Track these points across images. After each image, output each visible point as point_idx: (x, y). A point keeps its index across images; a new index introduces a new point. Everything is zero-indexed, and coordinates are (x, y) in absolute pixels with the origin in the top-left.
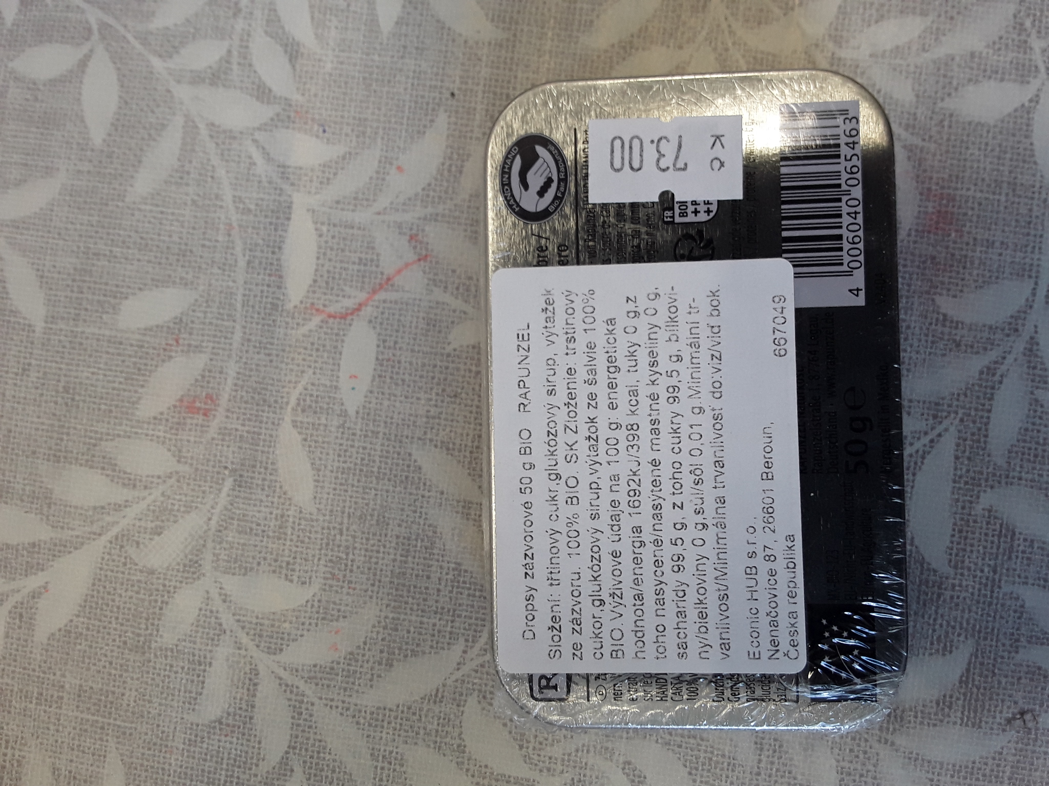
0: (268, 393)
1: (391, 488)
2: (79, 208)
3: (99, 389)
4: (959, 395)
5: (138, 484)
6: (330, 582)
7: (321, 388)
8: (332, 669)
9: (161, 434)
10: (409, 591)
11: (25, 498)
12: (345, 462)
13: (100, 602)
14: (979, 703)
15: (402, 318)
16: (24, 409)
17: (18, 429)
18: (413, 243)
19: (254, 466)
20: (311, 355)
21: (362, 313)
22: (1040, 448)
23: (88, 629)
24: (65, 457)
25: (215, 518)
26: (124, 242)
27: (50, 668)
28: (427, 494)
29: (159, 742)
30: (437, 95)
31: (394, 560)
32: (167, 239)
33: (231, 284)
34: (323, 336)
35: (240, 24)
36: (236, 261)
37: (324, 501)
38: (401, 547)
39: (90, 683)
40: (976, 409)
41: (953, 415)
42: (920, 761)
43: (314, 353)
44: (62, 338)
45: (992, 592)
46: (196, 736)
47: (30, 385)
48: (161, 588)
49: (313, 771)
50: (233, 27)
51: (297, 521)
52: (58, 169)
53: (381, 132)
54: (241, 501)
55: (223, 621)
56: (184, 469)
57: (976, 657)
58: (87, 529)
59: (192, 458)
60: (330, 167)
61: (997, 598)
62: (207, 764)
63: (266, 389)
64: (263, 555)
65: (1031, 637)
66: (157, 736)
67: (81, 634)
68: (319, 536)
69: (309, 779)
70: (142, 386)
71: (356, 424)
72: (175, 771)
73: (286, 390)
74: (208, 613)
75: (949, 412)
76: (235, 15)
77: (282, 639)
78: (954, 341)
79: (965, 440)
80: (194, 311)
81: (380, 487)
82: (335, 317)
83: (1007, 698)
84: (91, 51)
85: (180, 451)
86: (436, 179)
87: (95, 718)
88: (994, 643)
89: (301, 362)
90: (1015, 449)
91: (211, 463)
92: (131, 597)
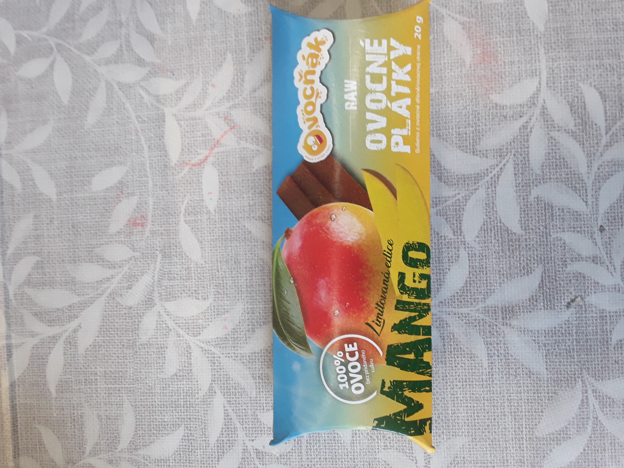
0: (170, 209)
1: (238, 244)
2: (63, 137)
3: (89, 223)
4: (510, 143)
5: (116, 266)
6: (217, 296)
7: (195, 202)
8: (226, 338)
9: (123, 239)
10: (256, 293)
11: (63, 284)
12: (214, 236)
13: (108, 327)
14: (552, 296)
15: (228, 160)
16: (54, 241)
17: (54, 251)
18: (227, 121)
19: (170, 246)
20: (187, 187)
21: (208, 161)
22: (558, 161)
23: (104, 342)
24: (79, 260)
25: (156, 275)
26: (87, 149)
27: (89, 366)
28: (256, 244)
29: (148, 391)
30: (225, 45)
31: (247, 279)
32: (108, 143)
33: (143, 159)
34: (191, 176)
35: (124, 31)
36: (143, 147)
37: (207, 257)
38: (248, 272)
39: (110, 369)
40: (521, 148)
41: (509, 154)
42: (526, 332)
43: (189, 185)
44: (67, 202)
45: (547, 238)
46: (166, 385)
47: (55, 228)
48: (136, 315)
49: (226, 391)
50: (120, 33)
51: (196, 269)
52: (49, 120)
53: (201, 69)
54: (167, 264)
55: (169, 325)
56: (137, 254)
57: (545, 273)
58: (96, 293)
59: (140, 248)
60: (179, 92)
61: (550, 241)
62: (174, 397)
63: (169, 208)
64: (183, 289)
65: (572, 258)
66: (147, 389)
67: (101, 345)
68: (208, 275)
69: (224, 395)
70: (109, 218)
71: (215, 216)
72: (158, 405)
73: (179, 206)
74: (161, 323)
75: (507, 153)
76: (120, 27)
77: (199, 328)
78: (503, 116)
79: (518, 165)
80: (127, 176)
81: (233, 245)
82: (195, 165)
83: (566, 292)
84: (55, 59)
85: (133, 246)
86: (232, 87)
87: (115, 386)
88: (553, 265)
89: (183, 191)
90: (544, 164)
91: (150, 249)
92: (122, 322)
